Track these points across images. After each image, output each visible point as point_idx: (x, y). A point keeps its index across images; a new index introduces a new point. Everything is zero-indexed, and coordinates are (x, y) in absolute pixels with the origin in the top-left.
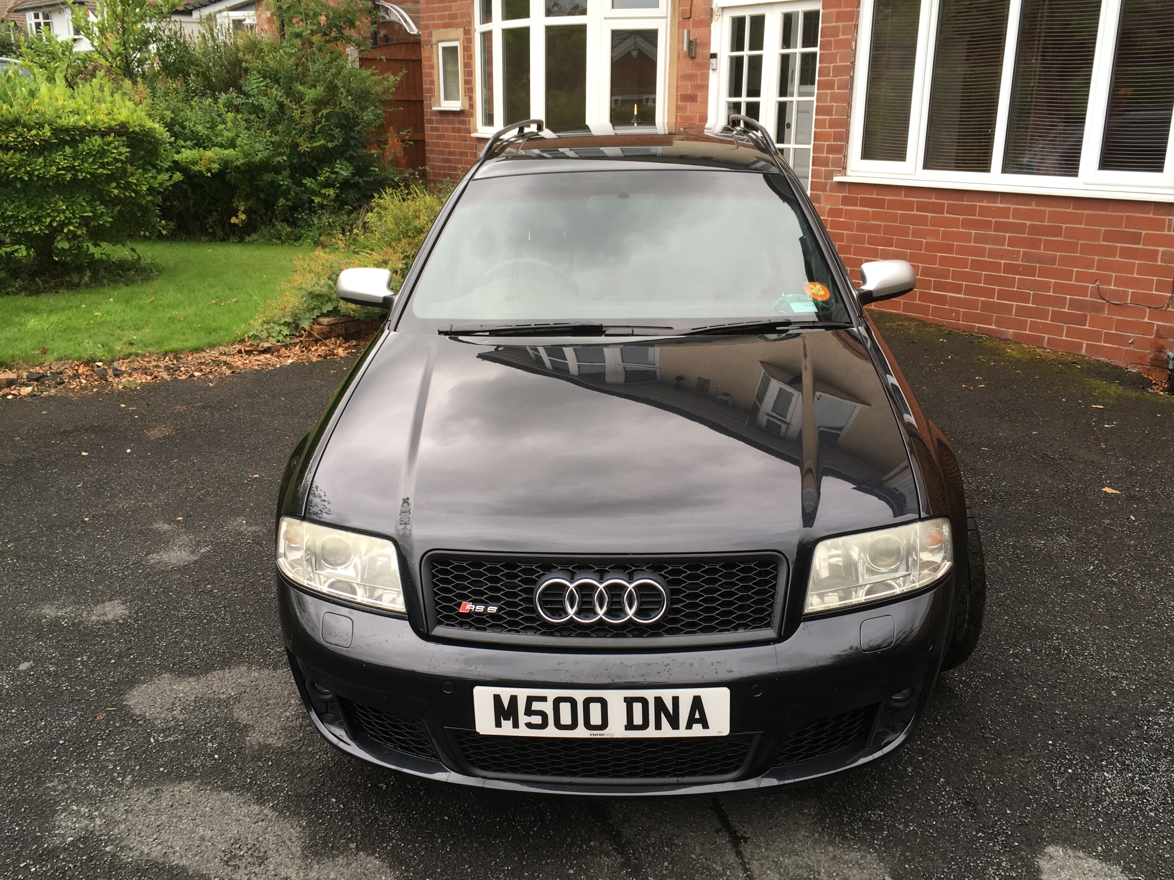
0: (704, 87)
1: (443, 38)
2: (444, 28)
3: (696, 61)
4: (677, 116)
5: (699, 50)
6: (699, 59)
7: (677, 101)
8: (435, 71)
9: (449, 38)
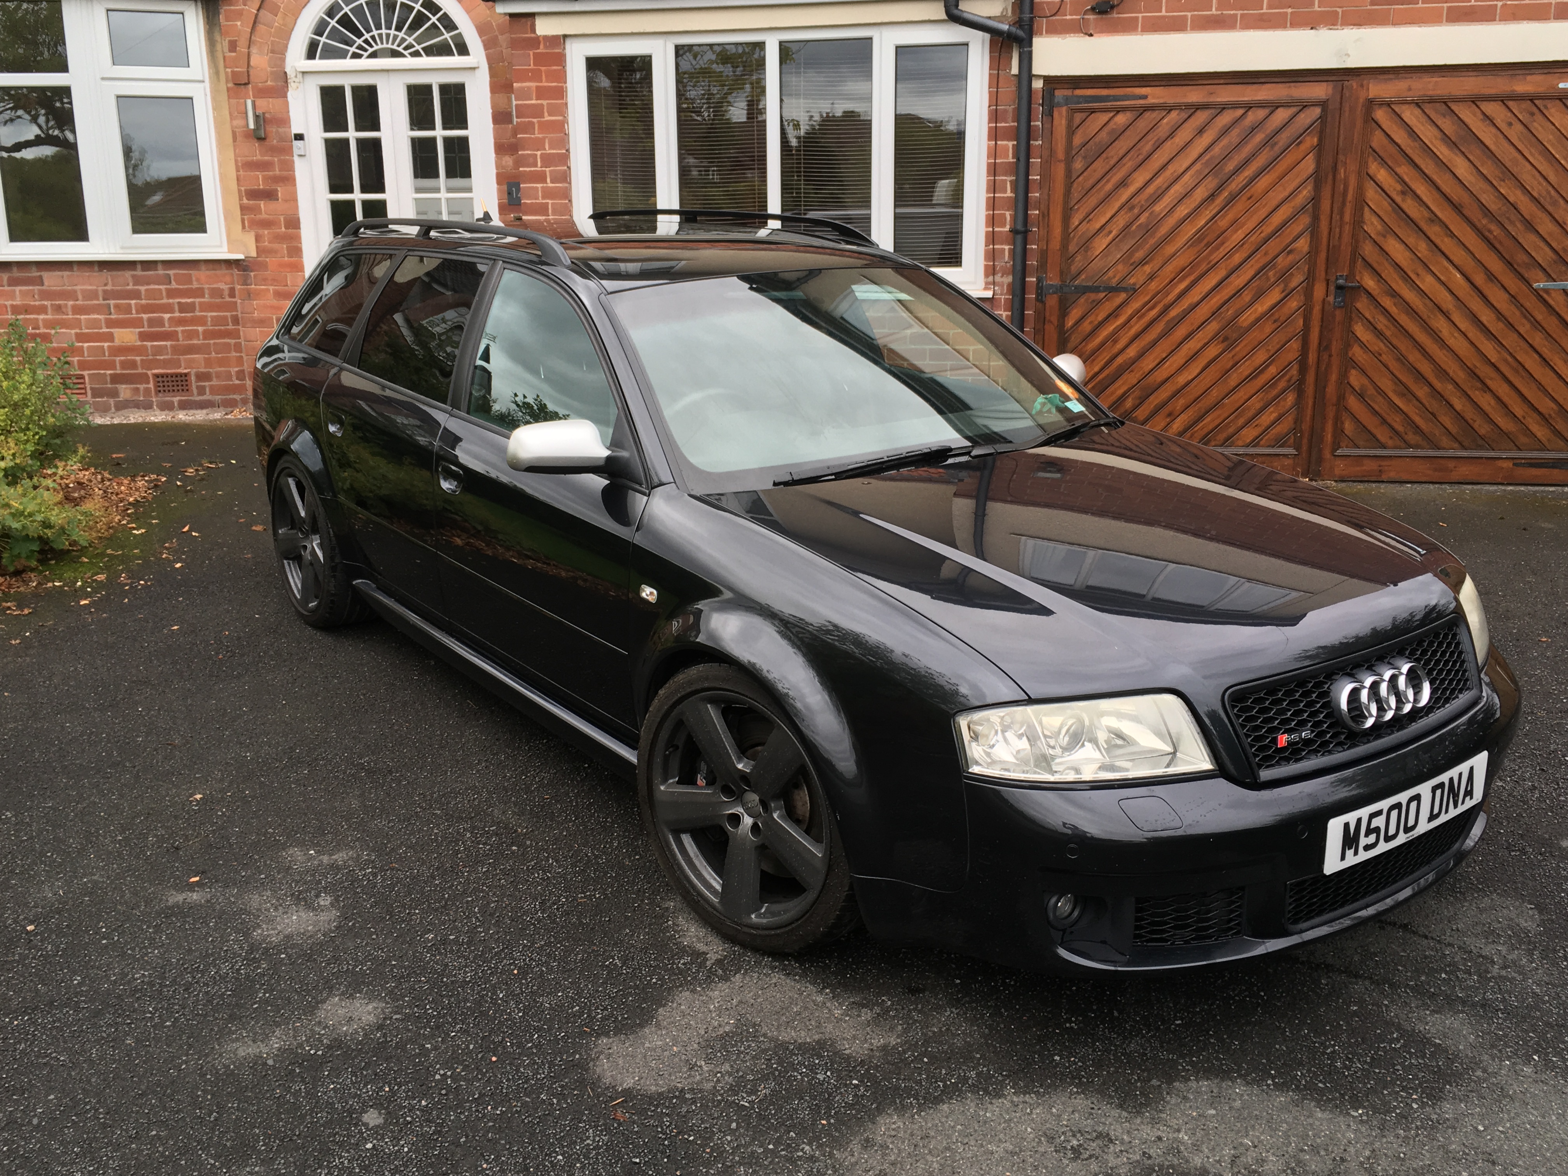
0: (289, 179)
3: (267, 143)
4: (243, 221)
5: (272, 129)
6: (274, 142)
7: (241, 199)
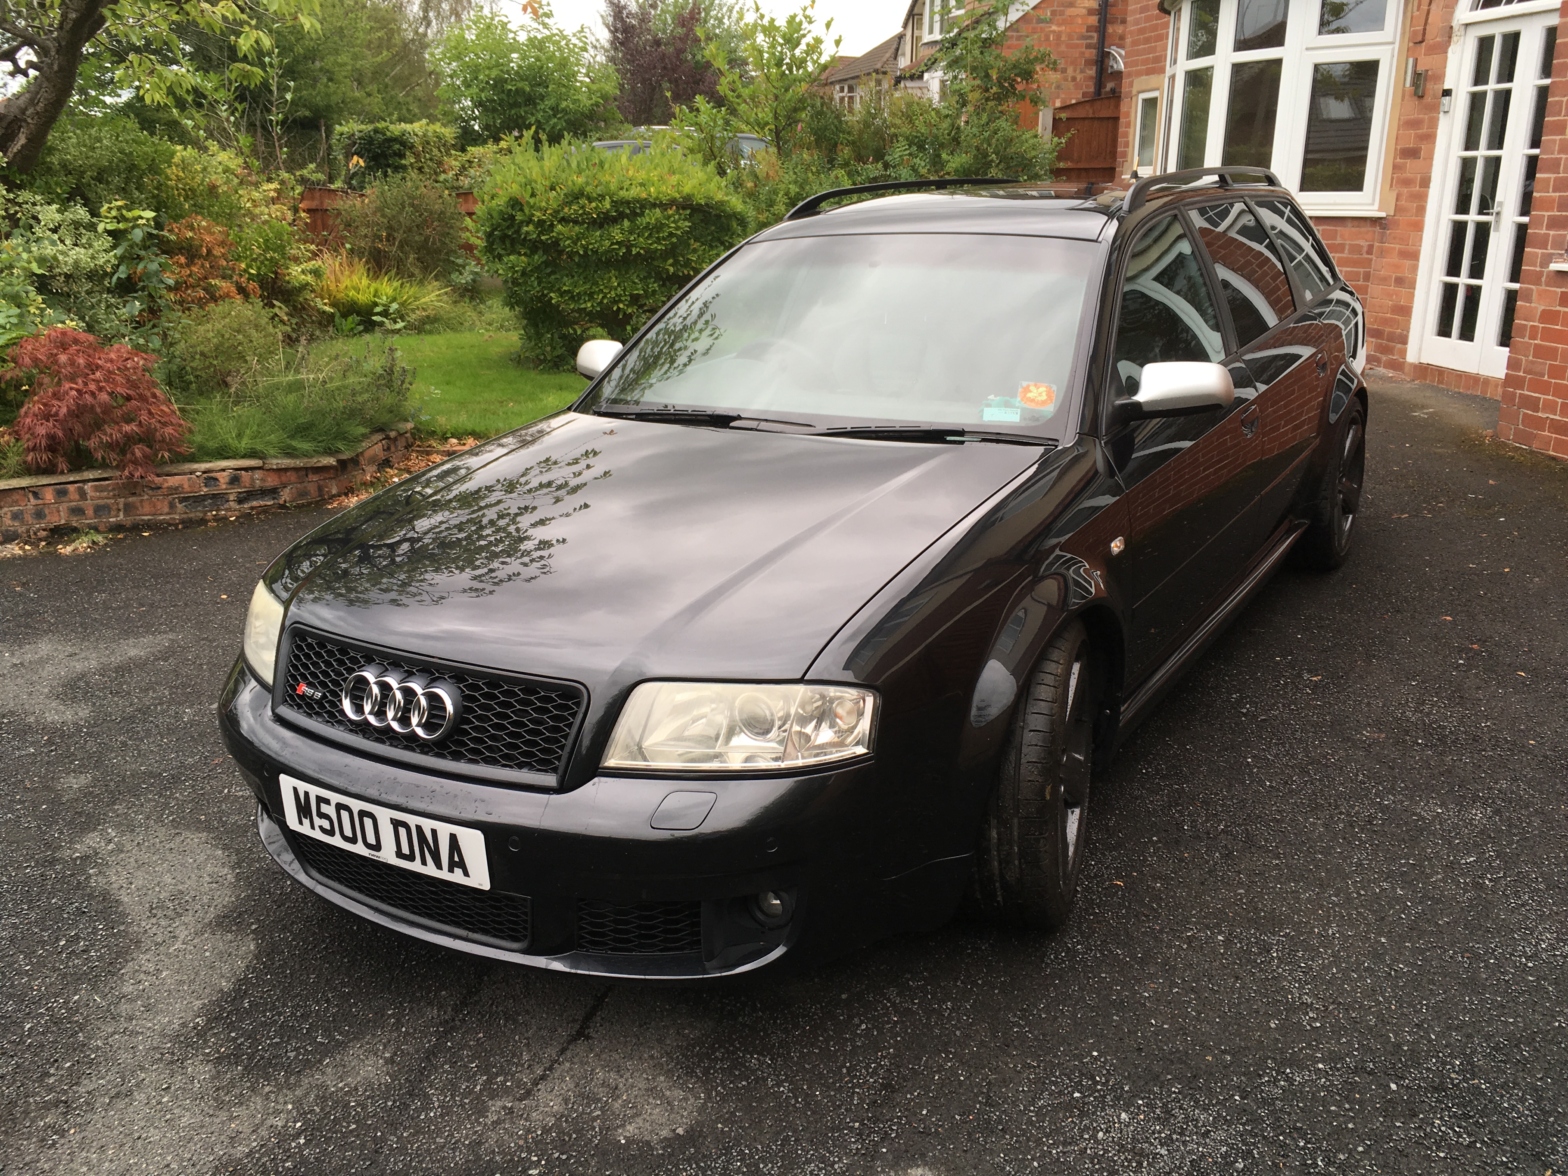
0: (1430, 138)
1: (1144, 88)
2: (1147, 74)
3: (1423, 101)
4: (1392, 178)
5: (1430, 86)
6: (1428, 99)
7: (1395, 158)
8: (1131, 130)
9: (1149, 87)
